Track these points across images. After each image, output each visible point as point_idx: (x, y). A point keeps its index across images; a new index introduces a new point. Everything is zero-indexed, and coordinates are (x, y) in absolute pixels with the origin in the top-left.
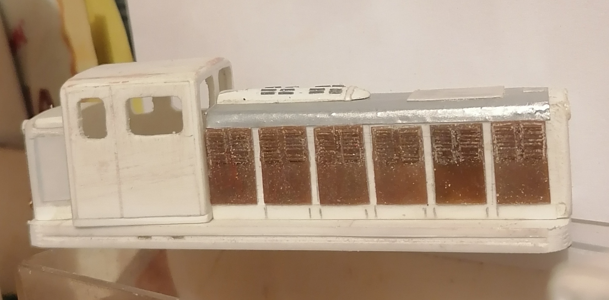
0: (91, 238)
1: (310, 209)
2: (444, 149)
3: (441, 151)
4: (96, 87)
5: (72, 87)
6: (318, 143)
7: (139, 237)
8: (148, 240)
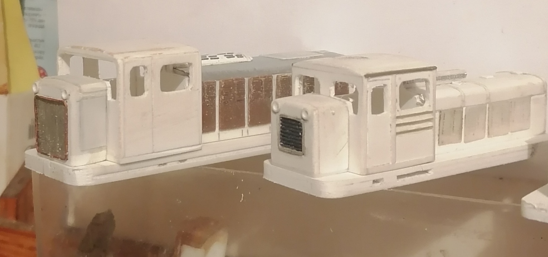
0: (128, 172)
1: (242, 131)
2: (310, 86)
3: (309, 87)
4: (143, 58)
5: (127, 58)
6: (253, 87)
7: (160, 165)
8: (165, 166)
